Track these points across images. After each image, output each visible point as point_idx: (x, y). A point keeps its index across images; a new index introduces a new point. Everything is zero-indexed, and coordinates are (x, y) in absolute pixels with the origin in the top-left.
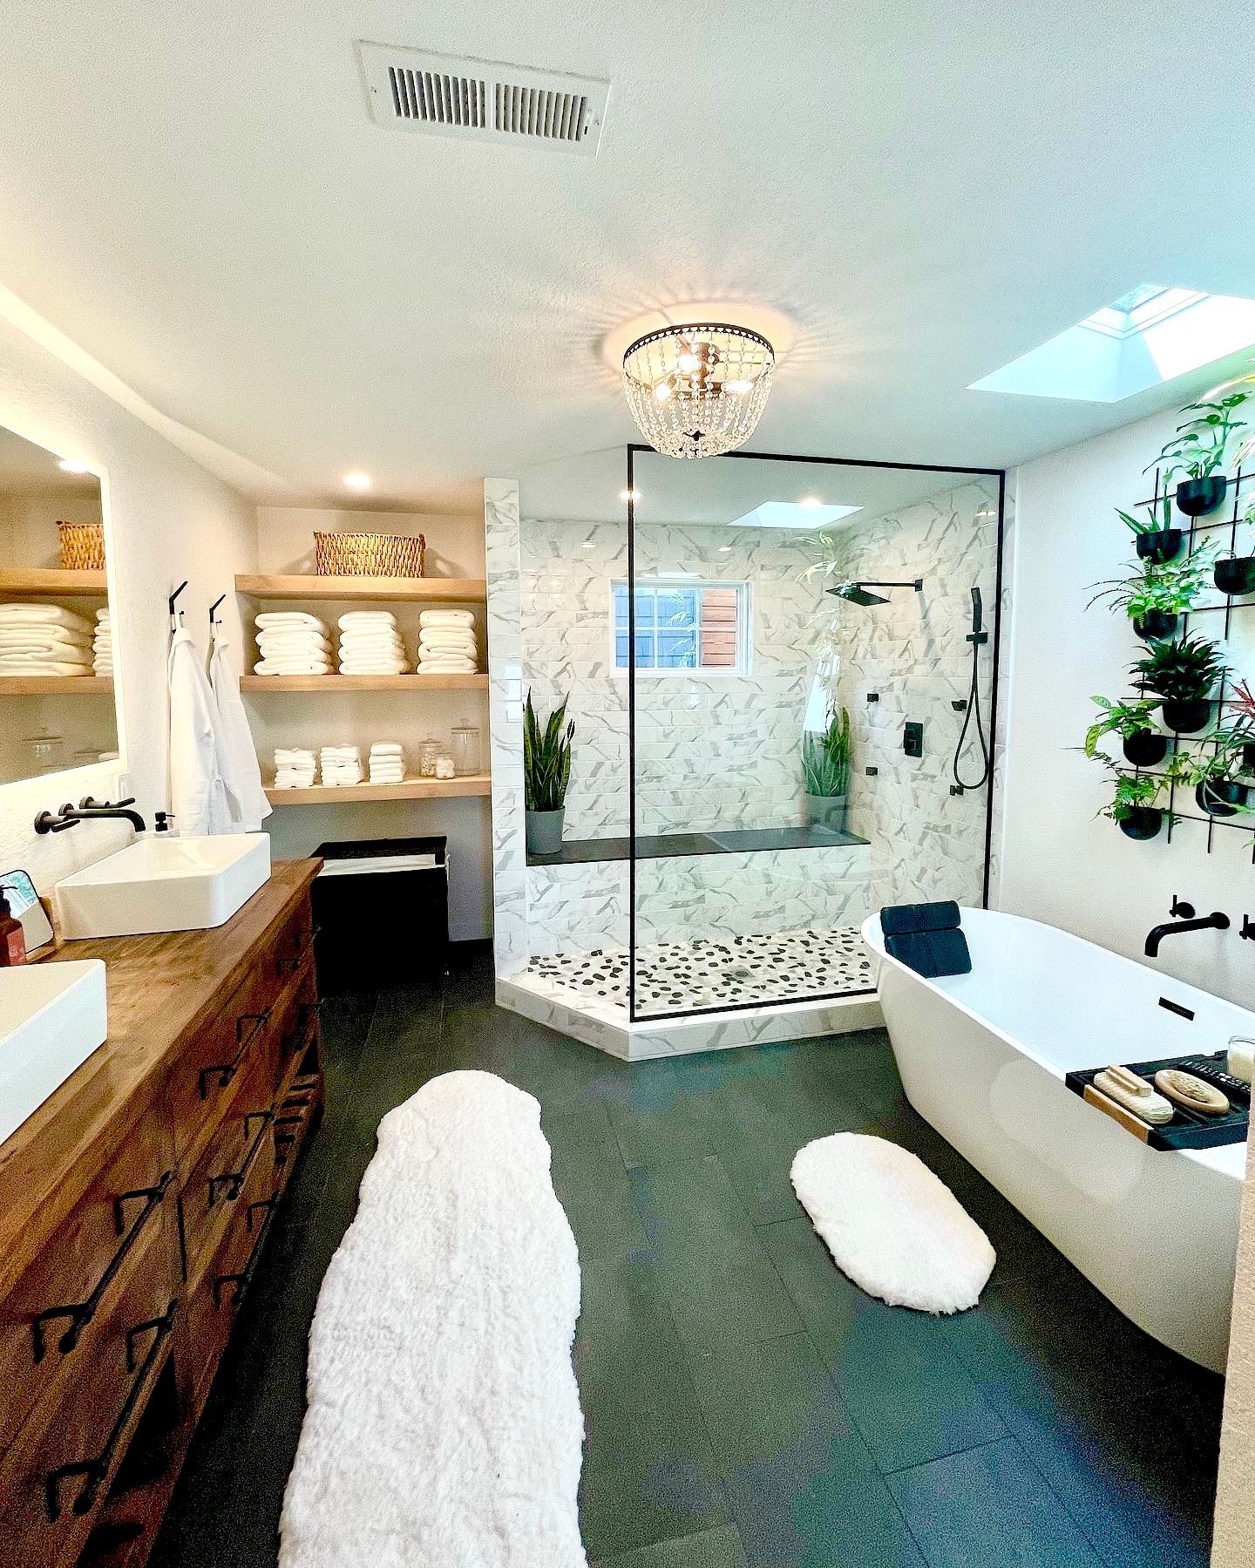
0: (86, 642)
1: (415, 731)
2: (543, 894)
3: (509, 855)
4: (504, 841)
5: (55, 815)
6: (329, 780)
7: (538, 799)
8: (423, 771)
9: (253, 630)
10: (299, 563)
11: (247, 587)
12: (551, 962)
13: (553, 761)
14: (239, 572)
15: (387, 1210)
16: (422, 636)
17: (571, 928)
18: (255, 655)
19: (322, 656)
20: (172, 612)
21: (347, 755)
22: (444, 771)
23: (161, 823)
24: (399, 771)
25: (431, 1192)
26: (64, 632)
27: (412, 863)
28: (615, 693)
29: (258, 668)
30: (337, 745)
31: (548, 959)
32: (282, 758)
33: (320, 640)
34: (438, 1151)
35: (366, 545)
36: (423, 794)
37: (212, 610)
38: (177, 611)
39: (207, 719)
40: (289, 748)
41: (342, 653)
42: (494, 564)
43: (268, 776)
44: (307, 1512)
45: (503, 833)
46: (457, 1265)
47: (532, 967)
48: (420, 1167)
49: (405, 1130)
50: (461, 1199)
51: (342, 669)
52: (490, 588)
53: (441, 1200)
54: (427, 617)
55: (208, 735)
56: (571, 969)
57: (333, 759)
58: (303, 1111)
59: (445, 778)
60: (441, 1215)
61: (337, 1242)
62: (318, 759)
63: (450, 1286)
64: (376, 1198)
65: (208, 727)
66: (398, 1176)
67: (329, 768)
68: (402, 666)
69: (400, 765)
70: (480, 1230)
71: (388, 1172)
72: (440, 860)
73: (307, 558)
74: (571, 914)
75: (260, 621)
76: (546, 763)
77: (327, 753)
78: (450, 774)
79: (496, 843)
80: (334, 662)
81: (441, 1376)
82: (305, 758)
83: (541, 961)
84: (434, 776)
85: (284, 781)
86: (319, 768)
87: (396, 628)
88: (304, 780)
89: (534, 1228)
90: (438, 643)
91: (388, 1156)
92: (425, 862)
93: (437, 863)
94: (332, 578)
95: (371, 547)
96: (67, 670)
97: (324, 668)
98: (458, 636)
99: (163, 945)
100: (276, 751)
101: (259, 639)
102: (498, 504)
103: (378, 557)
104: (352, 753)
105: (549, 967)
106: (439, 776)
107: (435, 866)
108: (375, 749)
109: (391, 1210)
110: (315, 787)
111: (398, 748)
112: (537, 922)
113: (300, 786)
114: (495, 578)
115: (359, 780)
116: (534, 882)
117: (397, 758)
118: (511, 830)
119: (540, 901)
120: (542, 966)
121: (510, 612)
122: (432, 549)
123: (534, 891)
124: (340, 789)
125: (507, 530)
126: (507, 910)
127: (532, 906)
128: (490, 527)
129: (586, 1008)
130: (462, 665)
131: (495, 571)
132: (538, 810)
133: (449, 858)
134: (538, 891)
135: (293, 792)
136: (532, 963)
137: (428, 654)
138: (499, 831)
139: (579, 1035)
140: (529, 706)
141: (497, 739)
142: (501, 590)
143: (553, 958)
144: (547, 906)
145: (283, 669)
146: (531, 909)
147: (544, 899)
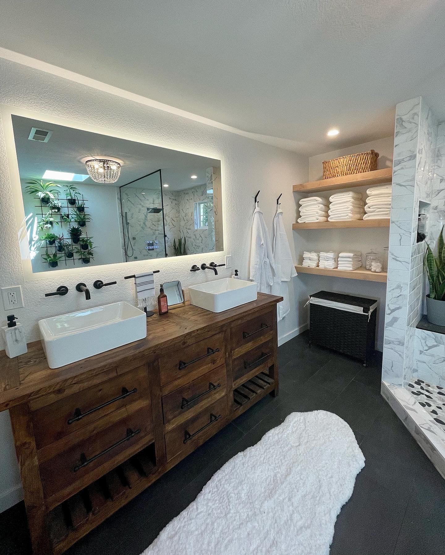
2: (430, 348)
3: (395, 320)
4: (393, 311)
6: (322, 266)
8: (366, 267)
9: (299, 206)
12: (430, 389)
14: (295, 184)
15: (264, 452)
16: (367, 200)
18: (298, 215)
19: (323, 213)
20: (255, 202)
21: (330, 256)
22: (376, 268)
23: (236, 273)
24: (351, 266)
25: (283, 461)
27: (353, 309)
29: (299, 221)
30: (326, 251)
31: (429, 386)
32: (306, 255)
33: (322, 208)
34: (299, 445)
35: (343, 162)
36: (362, 278)
37: (278, 199)
38: (257, 201)
39: (263, 239)
40: (309, 251)
41: (330, 212)
42: (399, 154)
43: (300, 261)
44: (165, 538)
45: (392, 307)
46: (268, 505)
47: (415, 385)
48: (287, 446)
49: (295, 425)
50: (291, 476)
51: (329, 219)
53: (283, 470)
54: (370, 191)
55: (263, 244)
57: (324, 257)
58: (259, 391)
59: (375, 272)
60: (279, 475)
61: (243, 449)
62: (319, 257)
63: (258, 512)
64: (265, 444)
65: (263, 242)
66: (278, 442)
67: (322, 261)
68: (357, 216)
69: (352, 263)
70: (287, 499)
71: (276, 437)
72: (366, 310)
75: (301, 202)
77: (322, 254)
78: (379, 270)
79: (387, 311)
80: (327, 216)
81: (226, 547)
82: (314, 256)
83: (423, 385)
84: (370, 270)
85: (306, 264)
86: (319, 260)
88: (313, 265)
89: (309, 528)
90: (373, 204)
91: (281, 430)
92: (358, 310)
93: (364, 312)
94: (329, 179)
95: (345, 162)
97: (323, 219)
100: (305, 252)
101: (300, 209)
102: (404, 118)
104: (333, 255)
105: (427, 391)
106: (372, 270)
107: (362, 313)
108: (341, 255)
109: (265, 454)
110: (317, 268)
111: (351, 255)
112: (424, 362)
113: (311, 267)
114: (399, 162)
115: (333, 267)
116: (425, 339)
117: (351, 259)
118: (398, 306)
119: (428, 352)
120: (422, 388)
121: (407, 181)
122: (383, 157)
123: (424, 345)
124: (325, 270)
125: (410, 131)
126: (392, 349)
127: (421, 352)
128: (398, 133)
129: (429, 429)
130: (387, 214)
131: (399, 158)
132: (435, 298)
133: (371, 310)
134: (427, 345)
135: (309, 268)
136: (416, 383)
137: (369, 209)
138: (390, 305)
139: (420, 442)
140: (441, 236)
141: (392, 254)
142: (402, 168)
143: (433, 387)
144: (432, 356)
145: (307, 220)
146: (420, 354)
147: (431, 351)
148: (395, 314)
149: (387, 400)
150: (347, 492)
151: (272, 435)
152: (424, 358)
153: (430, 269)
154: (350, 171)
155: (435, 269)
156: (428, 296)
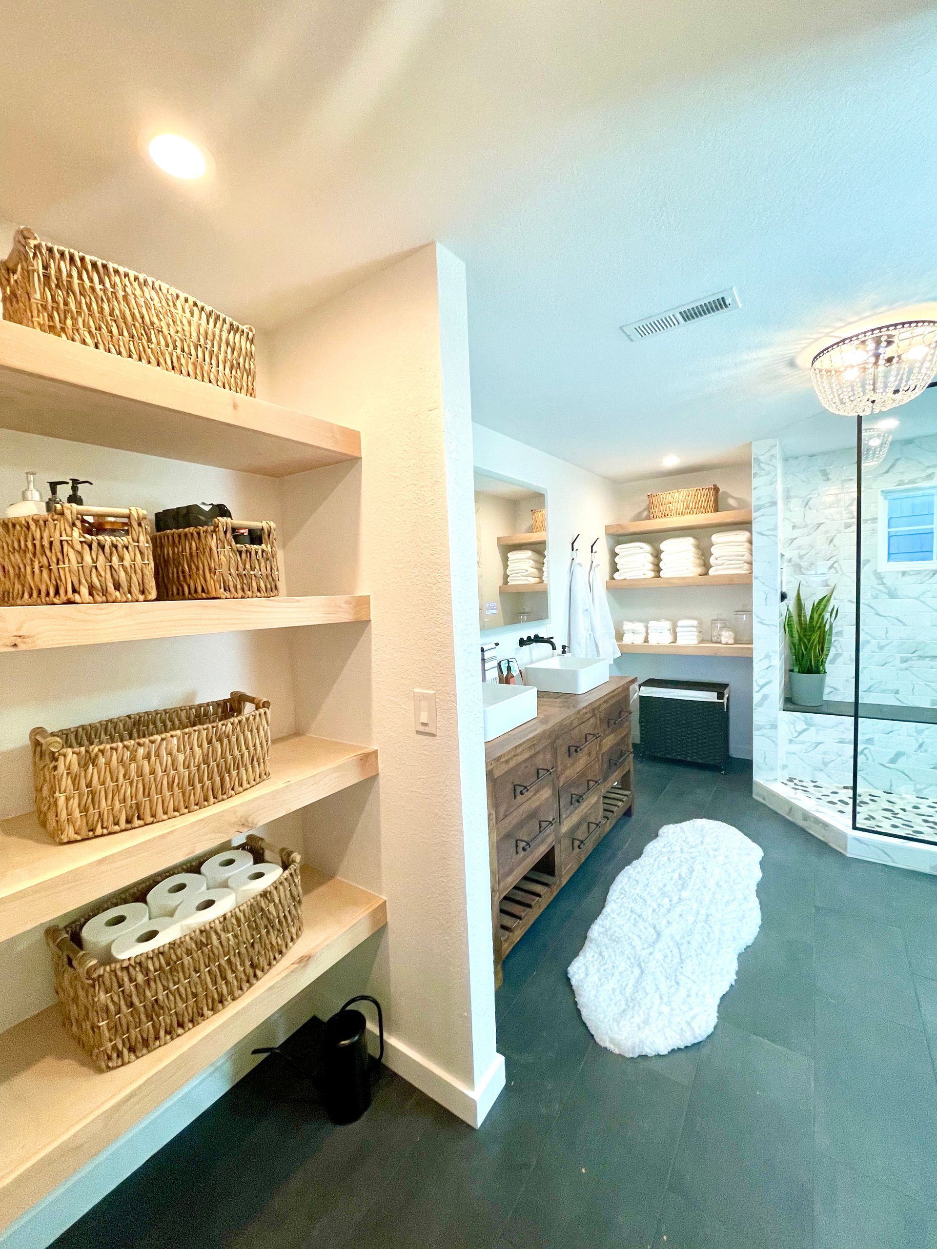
0: (540, 566)
1: (708, 613)
2: (800, 733)
3: (765, 697)
4: (762, 687)
5: (525, 639)
6: (653, 641)
7: (800, 665)
8: (713, 639)
9: (614, 555)
10: (640, 513)
11: (611, 531)
12: (804, 784)
13: (815, 637)
14: (607, 523)
15: (655, 862)
16: (713, 550)
17: (825, 764)
18: (614, 569)
19: (651, 567)
20: (573, 550)
21: (664, 626)
22: (726, 639)
23: (564, 650)
24: (695, 638)
26: (533, 562)
27: (701, 696)
28: (883, 584)
29: (616, 576)
30: (658, 619)
31: (802, 781)
32: (627, 626)
33: (650, 558)
35: (677, 497)
36: (711, 653)
37: (592, 546)
38: (575, 549)
40: (632, 621)
41: (661, 565)
42: (758, 499)
43: (619, 636)
45: (761, 682)
47: (788, 783)
49: (673, 835)
51: (661, 574)
52: (754, 515)
54: (715, 538)
56: (820, 792)
57: (655, 628)
59: (727, 644)
62: (647, 628)
64: (650, 855)
67: (653, 634)
68: (700, 570)
69: (696, 633)
72: (720, 696)
73: (644, 510)
74: (825, 753)
75: (617, 550)
76: (810, 639)
77: (652, 624)
78: (731, 641)
79: (755, 688)
80: (657, 570)
82: (640, 627)
84: (720, 643)
85: (627, 639)
86: (647, 633)
87: (698, 547)
88: (639, 640)
90: (723, 554)
92: (710, 697)
93: (718, 698)
94: (658, 520)
95: (680, 498)
96: (534, 580)
97: (652, 574)
98: (740, 549)
99: (558, 697)
100: (624, 622)
101: (617, 560)
102: (761, 458)
103: (685, 503)
104: (667, 625)
105: (802, 786)
106: (723, 642)
107: (716, 700)
108: (680, 623)
109: (657, 862)
110: (645, 644)
111: (695, 623)
112: (795, 753)
113: (636, 643)
114: (759, 508)
115: (670, 641)
116: (793, 723)
117: (695, 629)
118: (768, 680)
119: (798, 739)
120: (795, 784)
121: (769, 530)
122: (724, 493)
123: (793, 730)
124: (659, 646)
125: (768, 473)
126: (763, 735)
127: (791, 741)
128: (755, 474)
129: (817, 811)
130: (740, 568)
131: (758, 503)
132: (799, 672)
133: (726, 696)
134: (796, 731)
135: (633, 645)
136: (788, 780)
137: (716, 562)
138: (758, 680)
139: (809, 829)
140: (798, 595)
141: (758, 617)
142: (763, 515)
143: (807, 782)
144: (803, 743)
145: (629, 576)
146: (790, 743)
147: (801, 738)
148: (765, 691)
149: (764, 802)
150: (758, 875)
151: (652, 848)
152: (794, 748)
153: (792, 636)
154: (688, 510)
155: (796, 635)
156: (792, 671)
